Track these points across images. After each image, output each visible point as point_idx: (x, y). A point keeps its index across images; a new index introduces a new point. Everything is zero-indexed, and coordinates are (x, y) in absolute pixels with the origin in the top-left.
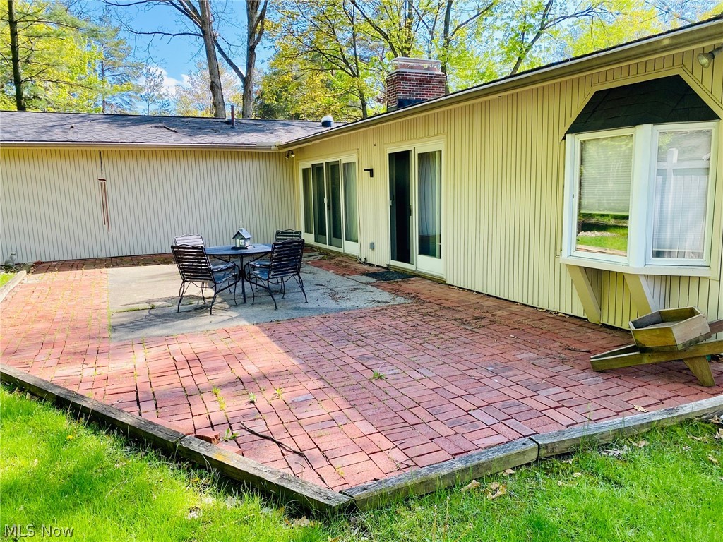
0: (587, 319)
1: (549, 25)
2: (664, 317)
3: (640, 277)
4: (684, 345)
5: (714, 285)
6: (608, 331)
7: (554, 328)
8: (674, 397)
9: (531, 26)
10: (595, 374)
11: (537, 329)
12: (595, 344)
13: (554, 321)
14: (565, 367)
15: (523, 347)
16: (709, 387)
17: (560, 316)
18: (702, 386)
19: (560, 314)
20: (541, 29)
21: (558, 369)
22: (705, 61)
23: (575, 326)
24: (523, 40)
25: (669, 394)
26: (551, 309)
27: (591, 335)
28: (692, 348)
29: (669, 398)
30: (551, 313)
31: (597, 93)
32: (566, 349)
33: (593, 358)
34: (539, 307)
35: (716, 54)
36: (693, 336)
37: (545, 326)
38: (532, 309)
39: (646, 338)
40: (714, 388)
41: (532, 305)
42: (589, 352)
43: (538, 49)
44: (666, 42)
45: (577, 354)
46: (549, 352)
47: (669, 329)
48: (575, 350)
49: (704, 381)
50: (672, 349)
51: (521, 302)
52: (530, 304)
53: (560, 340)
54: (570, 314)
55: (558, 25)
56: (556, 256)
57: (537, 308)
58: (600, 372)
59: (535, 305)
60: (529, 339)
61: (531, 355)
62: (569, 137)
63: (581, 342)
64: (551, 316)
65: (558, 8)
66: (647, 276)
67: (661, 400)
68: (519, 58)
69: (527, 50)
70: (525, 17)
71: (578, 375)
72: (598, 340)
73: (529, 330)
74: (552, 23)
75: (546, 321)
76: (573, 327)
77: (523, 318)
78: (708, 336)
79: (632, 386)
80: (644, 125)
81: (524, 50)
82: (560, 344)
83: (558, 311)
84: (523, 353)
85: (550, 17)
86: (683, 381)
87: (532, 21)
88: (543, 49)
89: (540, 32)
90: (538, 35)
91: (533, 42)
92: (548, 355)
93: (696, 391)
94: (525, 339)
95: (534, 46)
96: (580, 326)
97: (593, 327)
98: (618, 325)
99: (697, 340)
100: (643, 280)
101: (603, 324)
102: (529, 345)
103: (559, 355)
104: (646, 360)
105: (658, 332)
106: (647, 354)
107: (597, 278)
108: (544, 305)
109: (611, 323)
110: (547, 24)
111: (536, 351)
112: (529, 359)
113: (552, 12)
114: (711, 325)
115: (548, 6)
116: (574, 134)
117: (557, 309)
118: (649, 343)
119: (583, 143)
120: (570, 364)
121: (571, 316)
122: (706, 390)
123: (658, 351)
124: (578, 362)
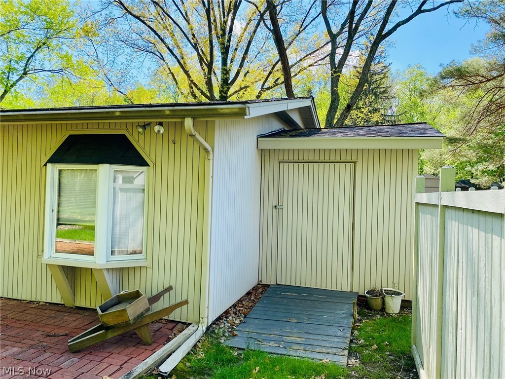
0: (64, 304)
1: (30, 72)
2: (120, 300)
3: (103, 271)
4: (134, 319)
5: (149, 271)
6: (81, 312)
7: (36, 318)
8: (129, 360)
9: (15, 69)
10: (72, 355)
11: (21, 322)
12: (70, 326)
13: (36, 310)
14: (47, 354)
15: (8, 343)
16: (149, 345)
17: (41, 305)
18: (146, 345)
19: (41, 303)
20: (23, 74)
21: (41, 358)
22: (141, 130)
23: (54, 312)
24: (8, 78)
25: (126, 359)
26: (33, 299)
27: (68, 318)
28: (139, 320)
29: (126, 362)
30: (34, 304)
31: (70, 136)
32: (47, 336)
33: (70, 342)
34: (23, 299)
35: (146, 127)
36: (139, 312)
37: (29, 317)
38: (16, 302)
39: (109, 318)
40: (153, 345)
41: (16, 298)
42: (66, 335)
43: (21, 87)
44: (118, 114)
45: (56, 339)
46: (32, 343)
47: (124, 310)
48: (55, 336)
49: (146, 342)
50: (127, 324)
51: (6, 297)
52: (14, 297)
53: (43, 329)
54: (50, 302)
55: (37, 74)
56: (38, 256)
57: (21, 300)
58: (76, 352)
59: (19, 298)
60: (13, 333)
61: (15, 350)
62: (49, 165)
63: (59, 327)
64: (34, 306)
65: (37, 62)
66: (108, 270)
67: (121, 366)
68: (5, 90)
69: (12, 86)
70: (10, 61)
71: (58, 361)
72: (73, 321)
73: (13, 324)
74: (32, 72)
75: (29, 312)
76: (53, 313)
77: (8, 312)
78: (148, 310)
79: (100, 359)
80: (105, 165)
81: (9, 85)
82: (42, 333)
83: (40, 300)
84: (8, 350)
85: (30, 67)
86: (134, 344)
87: (16, 66)
88: (25, 88)
89: (23, 75)
90: (21, 78)
91: (17, 81)
92: (31, 347)
93: (142, 351)
94: (9, 334)
95: (17, 84)
96: (58, 311)
97: (68, 311)
98: (88, 306)
99: (142, 314)
100: (105, 273)
101: (76, 307)
102: (14, 339)
103: (41, 344)
104: (110, 335)
105: (117, 313)
106: (110, 331)
107: (71, 273)
108: (27, 297)
109: (82, 305)
110: (28, 71)
111: (20, 345)
112: (14, 355)
113: (32, 64)
114: (149, 300)
115: (29, 58)
116: (53, 164)
117: (38, 299)
118: (112, 322)
119: (60, 171)
120: (51, 350)
121: (50, 303)
122: (148, 347)
123: (118, 327)
124: (58, 347)
